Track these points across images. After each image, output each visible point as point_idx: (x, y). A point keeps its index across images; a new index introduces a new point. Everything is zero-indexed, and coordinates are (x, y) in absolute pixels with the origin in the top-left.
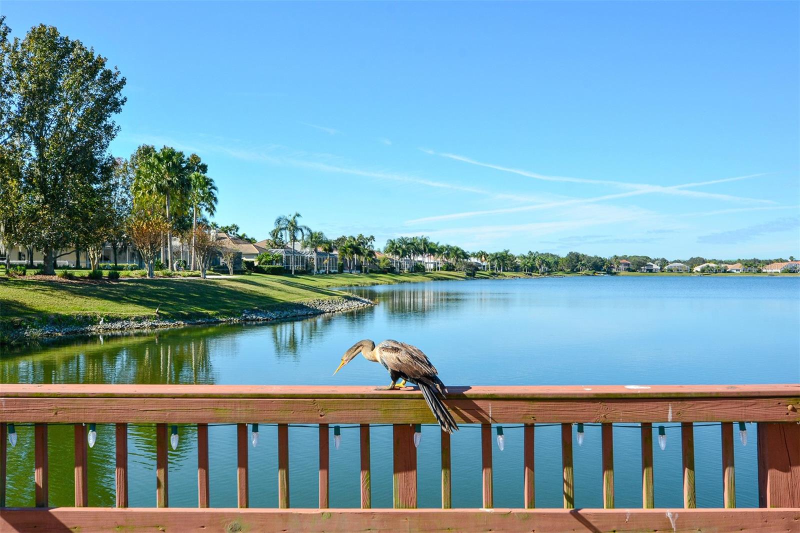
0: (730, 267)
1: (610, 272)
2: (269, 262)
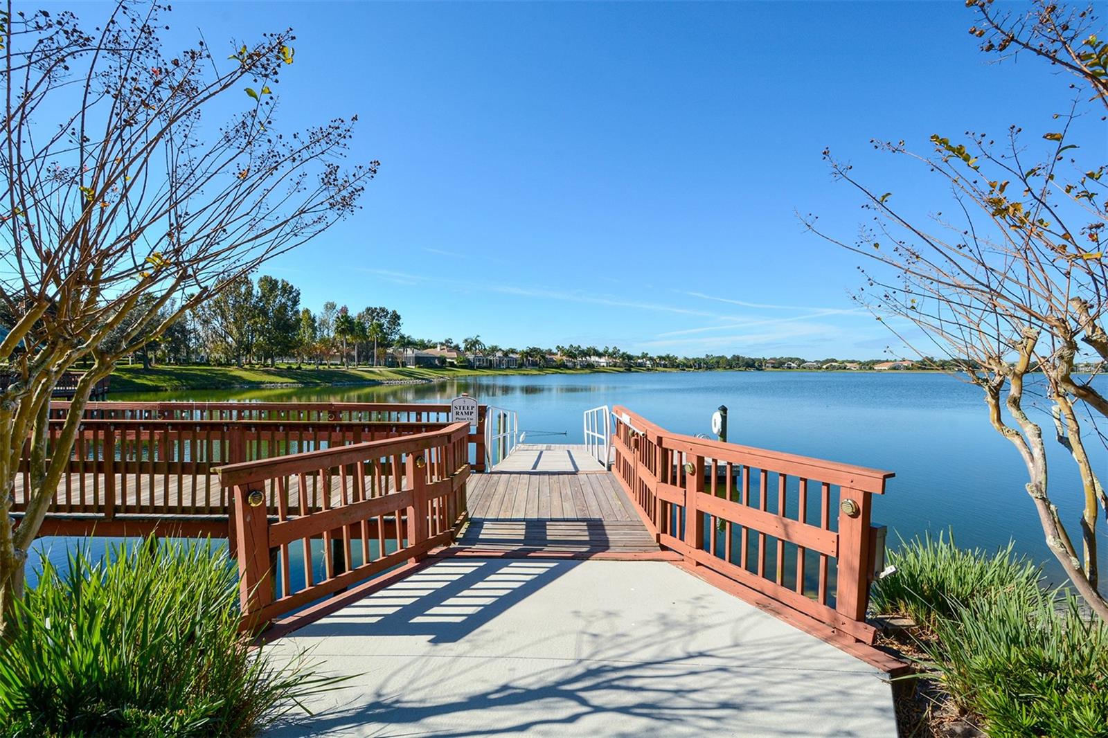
0: (849, 365)
1: (759, 369)
2: (461, 362)
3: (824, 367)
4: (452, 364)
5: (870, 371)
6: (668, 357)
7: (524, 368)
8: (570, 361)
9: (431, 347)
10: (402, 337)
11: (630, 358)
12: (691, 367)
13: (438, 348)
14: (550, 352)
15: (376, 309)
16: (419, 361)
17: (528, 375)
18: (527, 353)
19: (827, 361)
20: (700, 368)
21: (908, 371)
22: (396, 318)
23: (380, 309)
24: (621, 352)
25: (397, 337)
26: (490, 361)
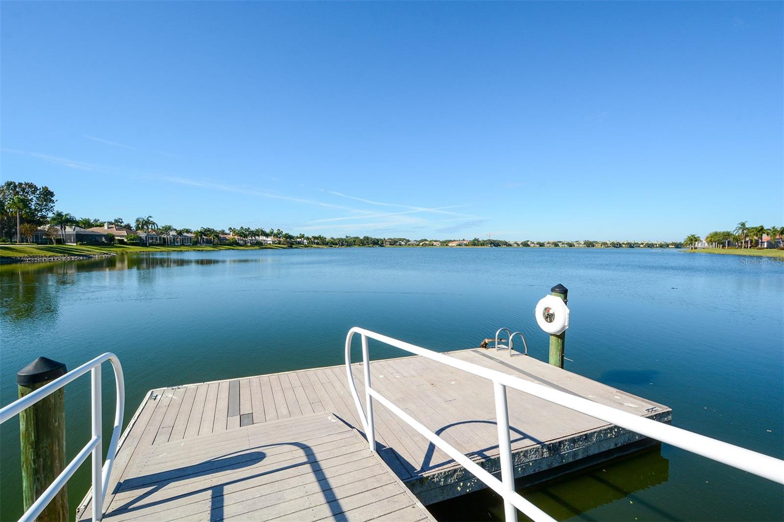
0: (435, 243)
1: (382, 245)
2: (132, 240)
3: (421, 244)
4: (121, 242)
5: (447, 247)
6: (320, 237)
7: (199, 245)
8: (241, 240)
9: (97, 226)
10: (59, 215)
11: (291, 237)
12: (337, 245)
13: (106, 227)
14: (223, 232)
15: (20, 184)
16: (80, 238)
17: (203, 250)
18: (201, 232)
19: (422, 241)
20: (343, 245)
21: (467, 247)
22: (47, 195)
23: (26, 184)
24: (284, 233)
25: (50, 215)
26: (164, 239)
